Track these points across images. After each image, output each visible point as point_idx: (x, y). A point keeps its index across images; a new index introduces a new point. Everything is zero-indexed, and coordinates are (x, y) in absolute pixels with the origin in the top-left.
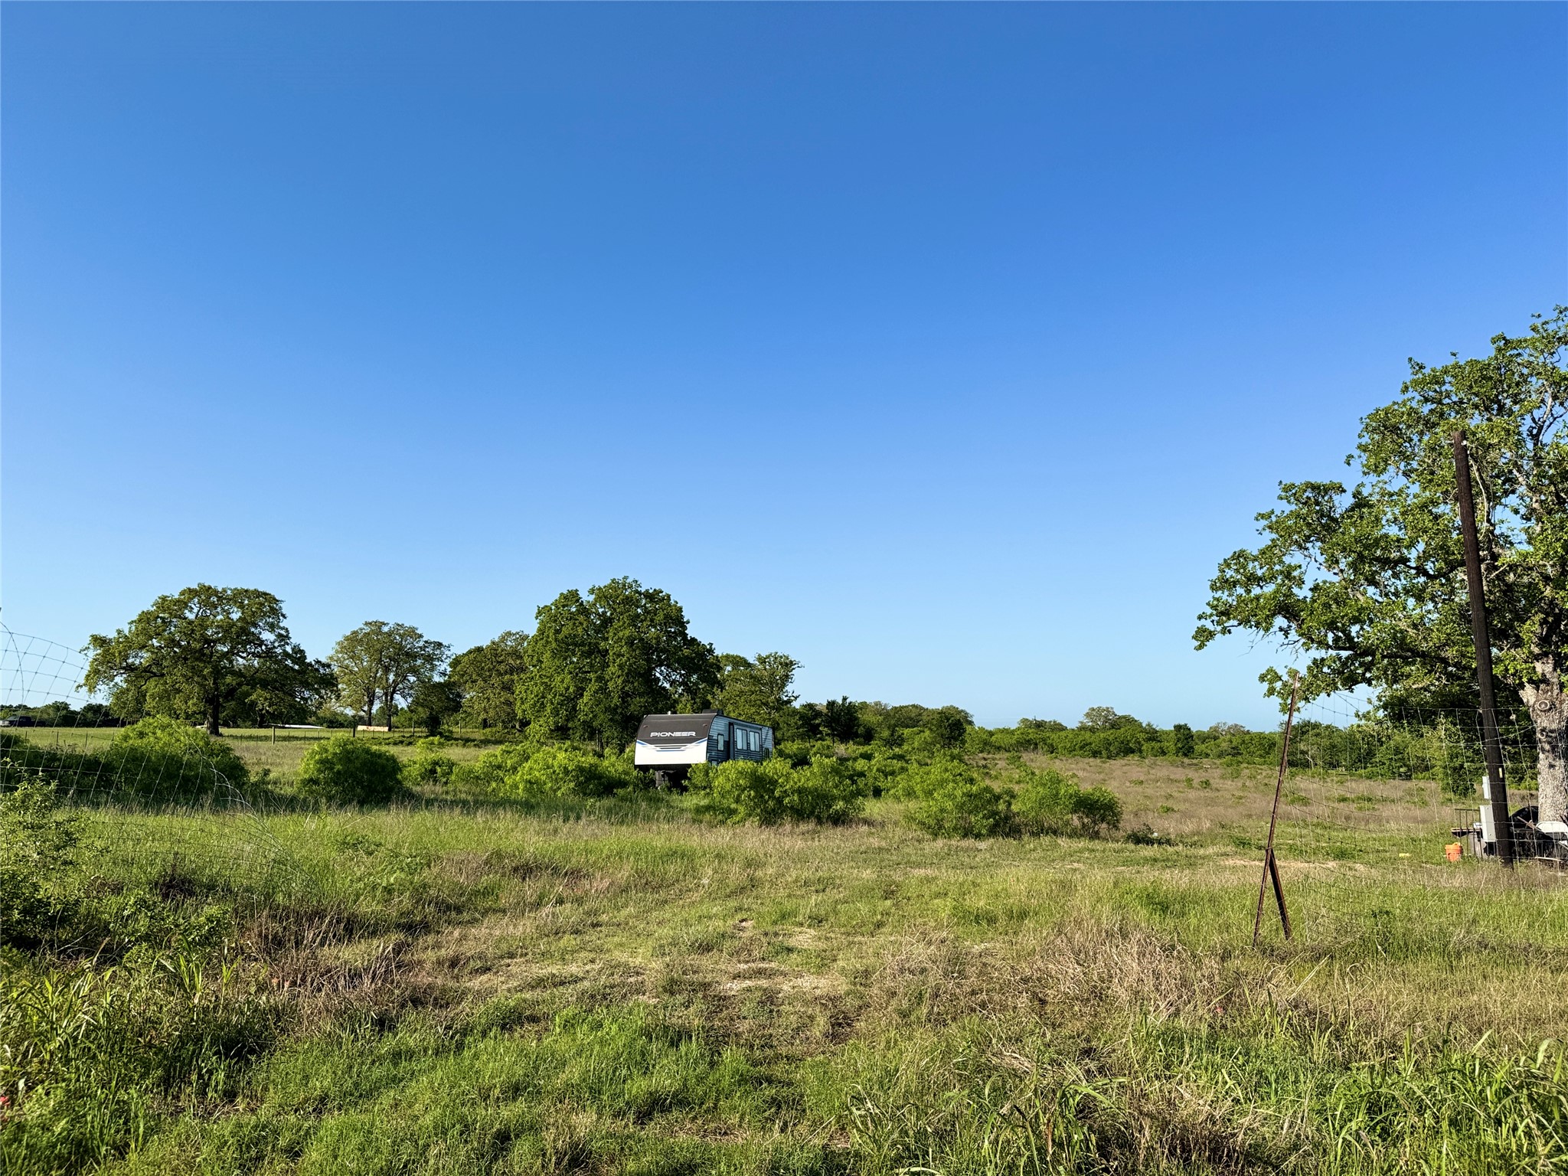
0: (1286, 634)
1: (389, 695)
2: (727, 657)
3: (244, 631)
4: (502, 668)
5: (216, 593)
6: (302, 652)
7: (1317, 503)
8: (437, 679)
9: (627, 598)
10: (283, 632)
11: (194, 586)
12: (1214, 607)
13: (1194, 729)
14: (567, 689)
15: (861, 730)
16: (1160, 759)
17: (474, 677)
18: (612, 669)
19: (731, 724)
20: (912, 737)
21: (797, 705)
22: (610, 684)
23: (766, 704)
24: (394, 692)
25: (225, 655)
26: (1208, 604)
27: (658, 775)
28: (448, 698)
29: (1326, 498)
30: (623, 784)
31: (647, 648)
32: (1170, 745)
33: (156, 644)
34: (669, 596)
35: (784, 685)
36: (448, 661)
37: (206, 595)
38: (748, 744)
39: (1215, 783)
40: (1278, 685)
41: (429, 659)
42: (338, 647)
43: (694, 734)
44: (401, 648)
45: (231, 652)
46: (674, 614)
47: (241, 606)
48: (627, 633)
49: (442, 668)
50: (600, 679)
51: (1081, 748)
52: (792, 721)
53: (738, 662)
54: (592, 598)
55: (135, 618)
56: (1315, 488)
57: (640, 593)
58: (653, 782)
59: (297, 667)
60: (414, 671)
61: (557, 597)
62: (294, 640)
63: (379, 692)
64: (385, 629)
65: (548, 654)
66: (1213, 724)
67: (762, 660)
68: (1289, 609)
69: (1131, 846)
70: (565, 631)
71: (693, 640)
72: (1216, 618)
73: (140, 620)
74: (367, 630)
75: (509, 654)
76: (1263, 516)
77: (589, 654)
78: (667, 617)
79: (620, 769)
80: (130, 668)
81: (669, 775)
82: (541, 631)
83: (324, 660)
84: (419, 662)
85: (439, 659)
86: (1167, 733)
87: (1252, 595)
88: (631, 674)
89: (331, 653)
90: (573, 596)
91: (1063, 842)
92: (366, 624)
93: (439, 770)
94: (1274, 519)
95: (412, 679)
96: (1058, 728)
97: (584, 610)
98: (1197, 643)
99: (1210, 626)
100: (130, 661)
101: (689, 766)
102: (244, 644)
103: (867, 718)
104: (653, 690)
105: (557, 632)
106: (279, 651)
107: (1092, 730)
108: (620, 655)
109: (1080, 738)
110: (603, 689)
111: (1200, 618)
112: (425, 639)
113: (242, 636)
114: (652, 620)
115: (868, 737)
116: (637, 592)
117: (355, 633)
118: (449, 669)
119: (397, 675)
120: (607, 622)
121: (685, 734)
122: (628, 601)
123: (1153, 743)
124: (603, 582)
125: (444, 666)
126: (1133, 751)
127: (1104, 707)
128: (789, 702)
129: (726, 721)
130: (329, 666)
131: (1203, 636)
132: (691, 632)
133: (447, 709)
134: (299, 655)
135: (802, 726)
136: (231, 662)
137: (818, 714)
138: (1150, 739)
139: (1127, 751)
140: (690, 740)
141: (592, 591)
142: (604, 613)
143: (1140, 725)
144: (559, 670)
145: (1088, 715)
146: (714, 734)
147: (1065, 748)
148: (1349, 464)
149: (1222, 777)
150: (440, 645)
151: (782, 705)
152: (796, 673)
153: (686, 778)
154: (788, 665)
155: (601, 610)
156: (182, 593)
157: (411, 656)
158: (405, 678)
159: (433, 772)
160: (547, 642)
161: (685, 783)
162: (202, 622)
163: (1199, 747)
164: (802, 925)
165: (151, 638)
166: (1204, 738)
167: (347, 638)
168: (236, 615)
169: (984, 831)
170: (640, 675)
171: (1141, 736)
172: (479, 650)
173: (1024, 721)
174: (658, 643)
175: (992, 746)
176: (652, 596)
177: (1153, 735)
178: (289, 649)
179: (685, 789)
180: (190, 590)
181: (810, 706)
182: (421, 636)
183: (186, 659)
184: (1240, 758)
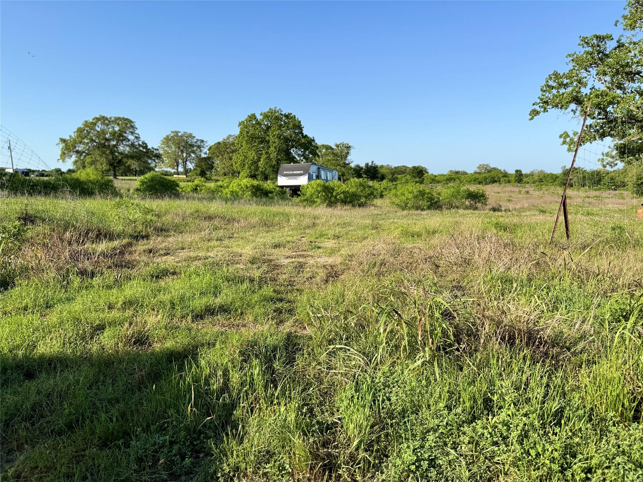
0: (575, 113)
1: (185, 162)
2: (323, 145)
3: (121, 135)
4: (229, 150)
5: (107, 119)
6: (146, 144)
7: (598, 46)
8: (203, 156)
9: (277, 117)
10: (137, 135)
11: (98, 116)
12: (541, 100)
13: (523, 173)
14: (254, 158)
15: (379, 175)
16: (507, 185)
17: (218, 154)
18: (272, 149)
19: (319, 168)
20: (402, 178)
21: (352, 165)
22: (271, 155)
23: (339, 165)
24: (186, 161)
25: (114, 146)
26: (539, 98)
27: (288, 190)
28: (208, 164)
29: (603, 43)
30: (271, 192)
31: (286, 140)
32: (513, 179)
33: (86, 141)
34: (295, 116)
35: (347, 157)
36: (208, 148)
37: (103, 119)
38: (327, 177)
39: (531, 192)
40: (568, 140)
41: (199, 147)
42: (161, 142)
43: (302, 172)
44: (187, 142)
45: (117, 144)
46: (297, 124)
47: (118, 124)
48: (277, 132)
49: (205, 151)
50: (267, 153)
51: (474, 181)
52: (350, 172)
53: (328, 148)
54: (261, 117)
55: (76, 130)
56: (597, 37)
57: (282, 115)
58: (285, 192)
59: (144, 150)
60: (194, 152)
61: (247, 117)
62: (142, 139)
63: (180, 161)
64: (180, 134)
65: (244, 142)
66: (532, 170)
67: (337, 146)
68: (578, 100)
69: (492, 212)
70: (251, 132)
71: (306, 136)
72: (541, 105)
73: (77, 131)
74: (172, 135)
75: (231, 144)
76: (570, 55)
77: (262, 142)
78: (294, 125)
79: (272, 187)
80: (77, 152)
81: (292, 189)
82: (241, 132)
83: (155, 147)
84: (195, 148)
85: (203, 147)
86: (512, 175)
87: (561, 93)
88: (279, 151)
89: (159, 145)
90: (253, 117)
91: (461, 211)
92: (172, 132)
93: (198, 188)
94: (575, 56)
95: (193, 155)
96: (465, 173)
97: (258, 123)
98: (530, 117)
99: (538, 109)
100: (77, 149)
101: (300, 186)
102: (122, 141)
103: (383, 171)
104: (290, 158)
105: (248, 132)
106: (137, 143)
107: (479, 173)
108: (275, 142)
109: (474, 176)
110: (268, 158)
111: (534, 104)
112: (196, 138)
113: (120, 137)
114: (288, 127)
115: (383, 178)
116: (281, 114)
117: (168, 136)
118: (208, 152)
119: (187, 154)
120: (268, 128)
121: (298, 172)
122: (277, 118)
123: (505, 178)
124: (266, 110)
125: (205, 150)
126: (496, 181)
127: (486, 164)
128: (349, 164)
129: (317, 167)
130: (158, 150)
131: (534, 113)
132: (305, 132)
133: (209, 168)
134: (145, 146)
135: (355, 174)
136: (117, 148)
137: (362, 168)
138: (504, 176)
139: (494, 181)
140: (301, 175)
141: (261, 114)
142: (267, 124)
143: (500, 171)
144: (250, 149)
145: (478, 167)
146: (311, 172)
147: (467, 181)
148: (616, 25)
149: (534, 190)
150: (202, 141)
151: (346, 165)
152: (352, 151)
153: (299, 190)
154: (348, 148)
155: (266, 123)
156: (93, 119)
157: (192, 146)
158: (190, 155)
159: (196, 189)
160: (244, 137)
161: (299, 193)
162: (103, 132)
163: (525, 180)
164: (329, 239)
165: (84, 139)
166: (527, 176)
167: (165, 139)
168: (117, 129)
169: (425, 208)
170: (284, 151)
171: (500, 175)
172: (219, 143)
173: (451, 171)
174: (291, 137)
175: (435, 181)
176: (287, 116)
177: (506, 175)
178: (141, 143)
179: (299, 195)
180: (97, 118)
181: (358, 166)
182: (194, 137)
183: (99, 147)
184: (542, 183)
